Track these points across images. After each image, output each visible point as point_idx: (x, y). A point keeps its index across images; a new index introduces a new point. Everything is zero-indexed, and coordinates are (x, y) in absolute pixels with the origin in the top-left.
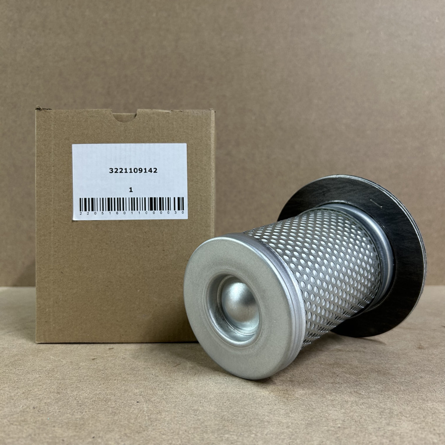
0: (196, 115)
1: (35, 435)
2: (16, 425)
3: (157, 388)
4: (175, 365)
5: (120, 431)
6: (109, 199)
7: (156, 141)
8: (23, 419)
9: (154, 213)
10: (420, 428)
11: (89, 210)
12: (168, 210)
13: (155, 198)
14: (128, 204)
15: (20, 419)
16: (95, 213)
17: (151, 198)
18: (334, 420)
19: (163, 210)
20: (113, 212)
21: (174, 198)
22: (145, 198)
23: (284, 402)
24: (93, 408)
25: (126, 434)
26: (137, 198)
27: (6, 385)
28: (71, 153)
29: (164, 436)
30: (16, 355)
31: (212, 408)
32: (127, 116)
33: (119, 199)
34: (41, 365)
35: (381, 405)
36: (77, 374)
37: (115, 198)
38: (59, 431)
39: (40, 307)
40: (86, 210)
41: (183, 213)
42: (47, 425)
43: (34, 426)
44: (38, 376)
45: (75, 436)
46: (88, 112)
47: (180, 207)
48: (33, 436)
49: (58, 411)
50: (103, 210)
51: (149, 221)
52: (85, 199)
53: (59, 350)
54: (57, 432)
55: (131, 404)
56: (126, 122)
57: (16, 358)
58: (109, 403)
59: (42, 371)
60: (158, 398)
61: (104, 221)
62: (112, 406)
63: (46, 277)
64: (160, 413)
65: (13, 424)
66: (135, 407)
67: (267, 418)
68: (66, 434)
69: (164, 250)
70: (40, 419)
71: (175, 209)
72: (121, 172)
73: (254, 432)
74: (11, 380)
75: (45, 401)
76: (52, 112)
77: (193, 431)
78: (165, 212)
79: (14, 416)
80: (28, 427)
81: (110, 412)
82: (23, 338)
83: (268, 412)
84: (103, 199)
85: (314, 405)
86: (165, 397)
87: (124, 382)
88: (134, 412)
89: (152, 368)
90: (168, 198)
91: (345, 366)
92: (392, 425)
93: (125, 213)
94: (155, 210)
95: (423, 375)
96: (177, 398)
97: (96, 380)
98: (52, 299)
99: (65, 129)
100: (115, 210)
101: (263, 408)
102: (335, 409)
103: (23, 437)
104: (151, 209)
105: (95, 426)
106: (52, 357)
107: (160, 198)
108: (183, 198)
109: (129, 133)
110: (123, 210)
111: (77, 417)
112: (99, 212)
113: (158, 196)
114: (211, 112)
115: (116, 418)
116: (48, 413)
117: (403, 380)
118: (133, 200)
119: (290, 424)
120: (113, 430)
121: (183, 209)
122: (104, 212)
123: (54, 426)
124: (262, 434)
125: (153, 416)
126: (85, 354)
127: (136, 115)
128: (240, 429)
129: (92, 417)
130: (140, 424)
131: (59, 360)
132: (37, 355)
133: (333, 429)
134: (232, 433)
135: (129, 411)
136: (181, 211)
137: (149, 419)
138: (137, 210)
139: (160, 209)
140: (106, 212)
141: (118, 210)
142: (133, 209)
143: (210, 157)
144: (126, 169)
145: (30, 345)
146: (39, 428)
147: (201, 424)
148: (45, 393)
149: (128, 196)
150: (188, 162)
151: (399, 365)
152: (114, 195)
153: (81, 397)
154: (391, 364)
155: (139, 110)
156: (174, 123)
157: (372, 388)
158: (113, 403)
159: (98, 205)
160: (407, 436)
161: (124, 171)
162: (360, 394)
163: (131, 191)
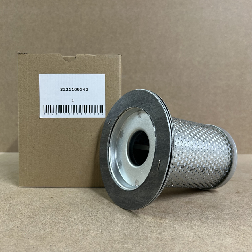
0: (110, 57)
1: (18, 244)
2: (7, 237)
3: (88, 216)
4: (98, 201)
5: (66, 242)
6: (60, 106)
7: (87, 72)
8: (11, 234)
9: (86, 114)
10: (236, 242)
11: (49, 112)
12: (94, 112)
13: (86, 106)
14: (71, 109)
15: (9, 234)
16: (52, 114)
17: (84, 106)
18: (188, 237)
19: (91, 112)
20: (63, 113)
21: (98, 106)
22: (81, 106)
23: (160, 225)
24: (51, 228)
25: (69, 244)
26: (76, 106)
27: (2, 213)
28: (39, 79)
29: (91, 246)
30: (8, 194)
31: (119, 228)
32: (71, 58)
33: (66, 106)
34: (22, 201)
35: (215, 227)
36: (42, 207)
37: (63, 106)
38: (31, 242)
39: (21, 167)
40: (47, 112)
41: (102, 114)
42: (25, 238)
43: (18, 238)
44: (20, 207)
45: (40, 245)
46: (48, 55)
47: (101, 110)
48: (16, 244)
49: (31, 229)
50: (57, 112)
51: (83, 119)
52: (47, 106)
53: (32, 192)
54: (30, 242)
55: (72, 226)
56: (70, 61)
57: (8, 196)
58: (60, 225)
59: (22, 204)
60: (88, 222)
61: (58, 118)
62: (62, 227)
63: (24, 150)
64: (89, 231)
65: (5, 237)
66: (75, 227)
67: (149, 235)
68: (35, 244)
69: (91, 135)
70: (21, 234)
71: (98, 112)
72: (67, 90)
73: (142, 244)
74: (5, 210)
75: (24, 223)
76: (28, 55)
77: (107, 243)
78: (92, 114)
79: (6, 232)
80: (14, 239)
81: (61, 230)
82: (12, 184)
83: (150, 231)
84: (57, 106)
85: (176, 227)
86: (92, 221)
87: (69, 212)
88: (74, 230)
89: (85, 203)
90: (94, 106)
91: (194, 203)
92: (220, 240)
93: (69, 114)
94: (87, 112)
95: (239, 209)
96: (99, 222)
97: (53, 210)
98: (28, 162)
99: (35, 65)
100: (64, 112)
101: (147, 228)
102: (188, 230)
103: (11, 245)
104: (84, 112)
105: (52, 239)
106: (28, 196)
107: (89, 106)
108: (103, 106)
109: (71, 68)
110: (68, 112)
111: (42, 233)
112: (55, 113)
113: (88, 105)
114: (119, 56)
115: (64, 234)
116: (26, 230)
117: (227, 212)
118: (74, 106)
119: (162, 239)
120: (62, 242)
121: (103, 112)
122: (58, 113)
123: (29, 239)
124: (146, 245)
125: (85, 233)
126: (47, 194)
127: (76, 57)
128: (134, 242)
129: (51, 233)
130: (77, 238)
131: (32, 198)
132: (20, 195)
133: (187, 242)
134: (129, 244)
135: (71, 230)
136: (101, 113)
137: (83, 235)
138: (76, 112)
139: (90, 112)
140: (59, 113)
141: (65, 112)
142: (74, 111)
143: (118, 82)
144: (70, 89)
145: (16, 188)
146: (20, 240)
147: (112, 238)
148: (24, 218)
149: (71, 104)
150: (105, 85)
151: (225, 203)
152: (63, 104)
153: (44, 220)
154: (221, 202)
155: (78, 55)
156: (98, 62)
157: (210, 217)
158: (62, 225)
159: (54, 109)
160: (229, 247)
161: (69, 90)
162: (203, 221)
163: (73, 101)
